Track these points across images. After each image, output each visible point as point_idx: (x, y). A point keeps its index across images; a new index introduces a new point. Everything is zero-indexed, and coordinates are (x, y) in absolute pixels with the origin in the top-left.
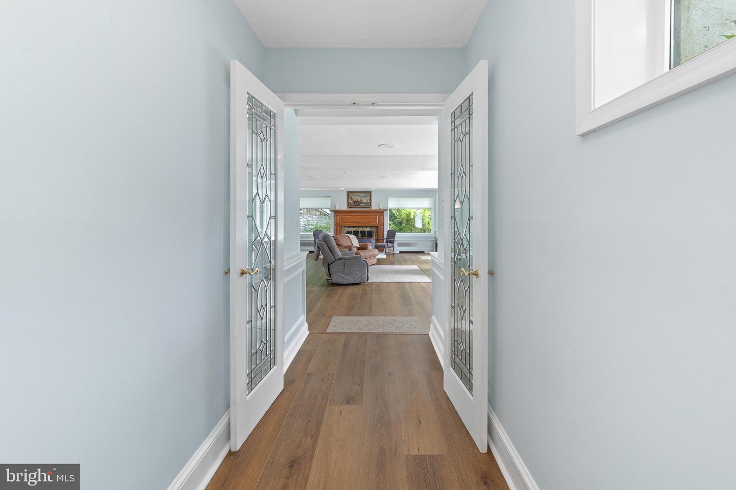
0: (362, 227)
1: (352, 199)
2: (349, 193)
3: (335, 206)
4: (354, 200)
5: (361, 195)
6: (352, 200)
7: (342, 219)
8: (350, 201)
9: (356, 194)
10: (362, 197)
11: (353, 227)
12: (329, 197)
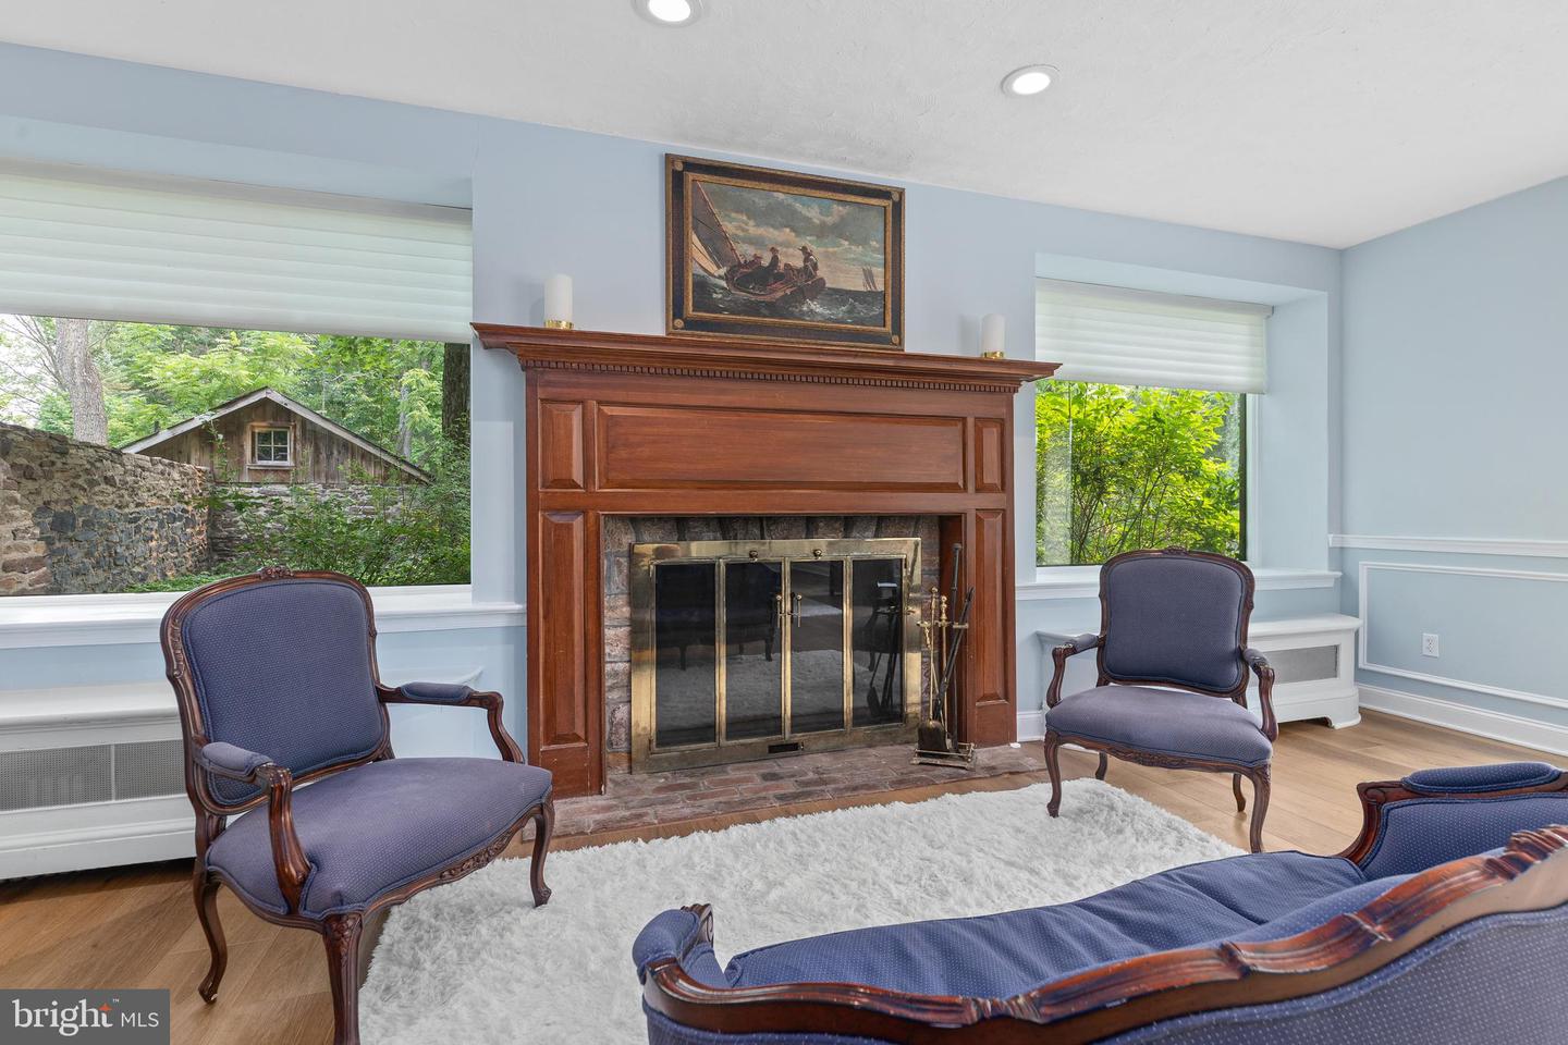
0: (809, 524)
1: (717, 244)
2: (681, 175)
3: (538, 305)
4: (746, 251)
5: (812, 210)
6: (718, 256)
7: (610, 447)
8: (701, 260)
9: (759, 196)
10: (822, 232)
11: (725, 526)
12: (460, 214)
